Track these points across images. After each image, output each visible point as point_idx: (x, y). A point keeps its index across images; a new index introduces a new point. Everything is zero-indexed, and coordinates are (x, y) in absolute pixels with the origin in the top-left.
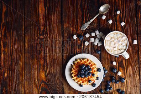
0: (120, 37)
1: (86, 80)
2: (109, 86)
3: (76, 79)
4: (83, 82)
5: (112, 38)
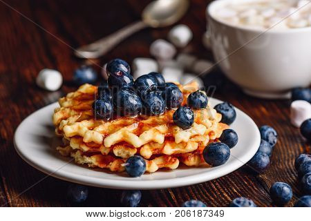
1: (154, 124)
3: (92, 129)
4: (139, 133)
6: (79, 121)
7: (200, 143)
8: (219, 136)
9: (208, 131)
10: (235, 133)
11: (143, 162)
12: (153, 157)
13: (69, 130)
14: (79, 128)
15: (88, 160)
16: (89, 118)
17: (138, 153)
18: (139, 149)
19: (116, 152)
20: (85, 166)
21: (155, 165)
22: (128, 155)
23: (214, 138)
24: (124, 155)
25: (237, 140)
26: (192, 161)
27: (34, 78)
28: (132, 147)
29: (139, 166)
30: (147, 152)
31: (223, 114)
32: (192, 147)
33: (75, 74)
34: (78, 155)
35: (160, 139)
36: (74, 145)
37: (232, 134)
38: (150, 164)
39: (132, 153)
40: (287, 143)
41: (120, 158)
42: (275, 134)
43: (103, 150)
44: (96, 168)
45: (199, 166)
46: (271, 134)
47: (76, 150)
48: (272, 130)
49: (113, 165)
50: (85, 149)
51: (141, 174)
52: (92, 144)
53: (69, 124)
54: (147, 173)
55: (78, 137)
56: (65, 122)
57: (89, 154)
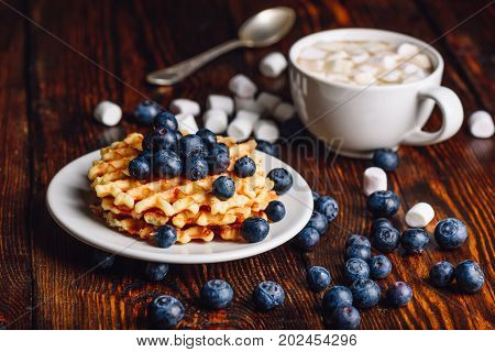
0: (380, 51)
2: (364, 253)
3: (125, 191)
4: (172, 201)
5: (332, 53)
6: (113, 180)
7: (239, 215)
8: (264, 208)
9: (251, 202)
10: (282, 206)
11: (174, 232)
12: (186, 227)
13: (101, 190)
14: (112, 189)
15: (118, 223)
16: (124, 178)
17: (170, 222)
18: (171, 218)
19: (147, 218)
20: (116, 229)
21: (187, 236)
22: (159, 223)
23: (257, 210)
24: (155, 223)
25: (284, 213)
26: (228, 234)
27: (94, 106)
28: (164, 215)
29: (167, 237)
30: (180, 222)
31: (276, 182)
32: (229, 219)
33: (137, 109)
34: (109, 217)
35: (195, 209)
36: (105, 206)
37: (279, 207)
38: (182, 235)
39: (164, 221)
40: (351, 217)
41: (151, 225)
42: (336, 206)
43: (133, 215)
44: (125, 233)
45: (236, 241)
46: (331, 207)
47: (108, 211)
48: (333, 202)
49: (143, 233)
50: (117, 212)
51: (170, 245)
52: (123, 207)
53: (102, 183)
54: (178, 243)
55: (110, 198)
56: (99, 179)
57: (120, 218)
